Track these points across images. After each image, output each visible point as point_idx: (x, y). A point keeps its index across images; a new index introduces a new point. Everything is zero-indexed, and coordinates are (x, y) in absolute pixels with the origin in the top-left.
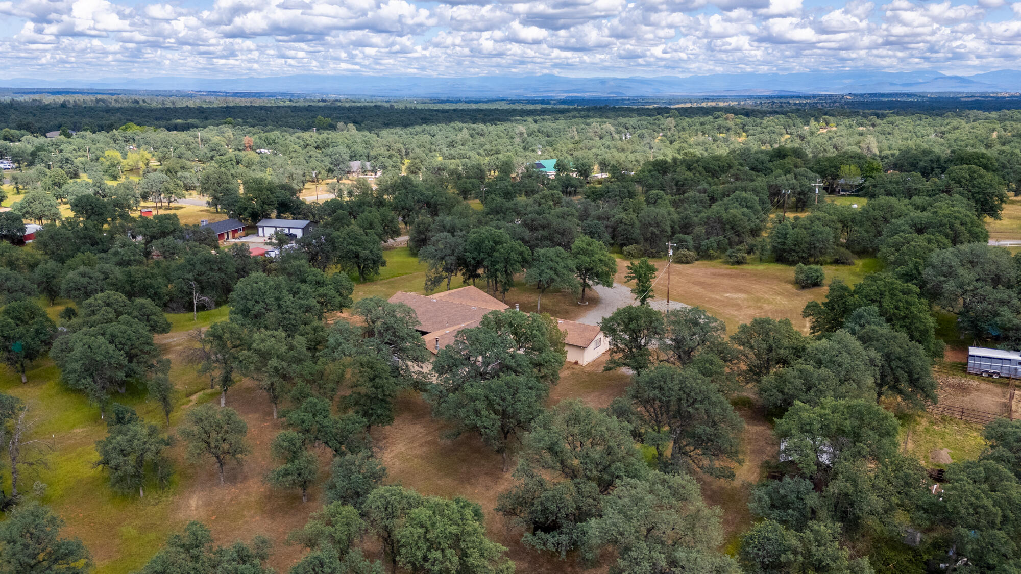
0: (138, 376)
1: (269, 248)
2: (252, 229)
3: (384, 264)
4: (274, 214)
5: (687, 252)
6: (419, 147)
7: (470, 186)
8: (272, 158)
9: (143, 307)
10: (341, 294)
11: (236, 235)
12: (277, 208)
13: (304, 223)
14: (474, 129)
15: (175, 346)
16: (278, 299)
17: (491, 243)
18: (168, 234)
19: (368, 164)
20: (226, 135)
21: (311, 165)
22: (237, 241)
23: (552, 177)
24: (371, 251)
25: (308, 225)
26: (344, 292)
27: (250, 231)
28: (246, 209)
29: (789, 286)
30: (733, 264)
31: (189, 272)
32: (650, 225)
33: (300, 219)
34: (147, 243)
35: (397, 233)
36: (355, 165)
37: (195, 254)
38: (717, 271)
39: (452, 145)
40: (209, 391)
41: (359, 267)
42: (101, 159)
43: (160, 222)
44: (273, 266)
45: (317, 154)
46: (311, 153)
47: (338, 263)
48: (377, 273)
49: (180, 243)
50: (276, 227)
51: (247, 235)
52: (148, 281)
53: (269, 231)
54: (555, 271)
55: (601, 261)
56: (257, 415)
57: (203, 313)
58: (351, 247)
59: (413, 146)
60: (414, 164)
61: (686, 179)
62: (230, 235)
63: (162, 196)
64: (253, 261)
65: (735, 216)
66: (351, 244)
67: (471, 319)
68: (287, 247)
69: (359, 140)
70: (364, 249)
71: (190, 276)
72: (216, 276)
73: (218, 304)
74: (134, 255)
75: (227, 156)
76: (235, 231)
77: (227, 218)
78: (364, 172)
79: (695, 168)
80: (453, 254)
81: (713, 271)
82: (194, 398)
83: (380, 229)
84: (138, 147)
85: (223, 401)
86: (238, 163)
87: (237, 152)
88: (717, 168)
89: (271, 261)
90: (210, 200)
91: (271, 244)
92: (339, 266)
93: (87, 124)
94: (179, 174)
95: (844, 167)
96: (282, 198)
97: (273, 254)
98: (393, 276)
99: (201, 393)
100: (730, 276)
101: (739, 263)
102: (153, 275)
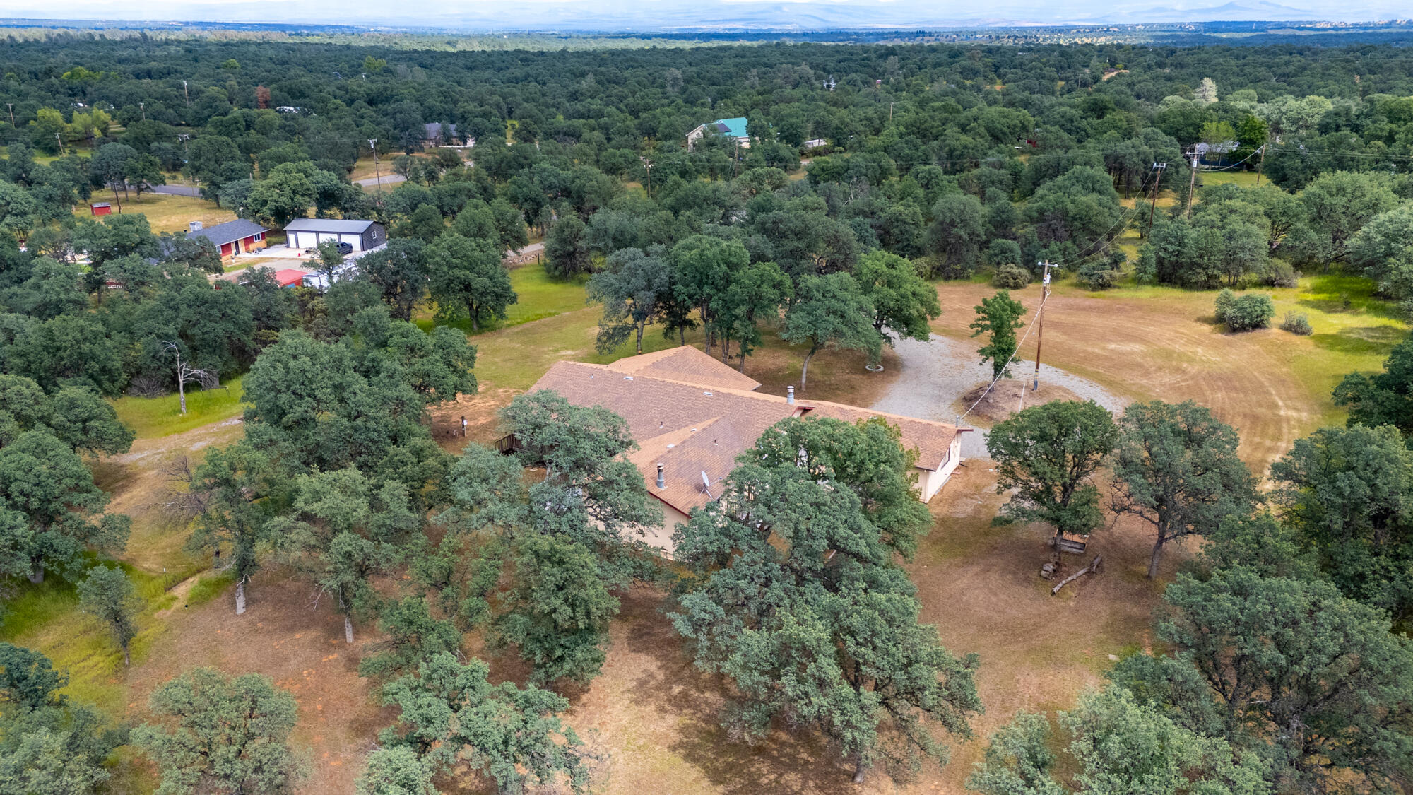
0: (62, 558)
1: (311, 271)
2: (277, 235)
3: (513, 300)
4: (312, 211)
5: (1015, 270)
6: (527, 100)
7: (621, 160)
8: (301, 119)
9: (72, 404)
10: (455, 371)
11: (252, 246)
12: (318, 201)
13: (362, 225)
14: (602, 73)
15: (144, 470)
16: (338, 388)
17: (724, 267)
18: (132, 249)
19: (453, 127)
20: (227, 84)
21: (363, 129)
22: (253, 256)
23: (746, 145)
24: (491, 278)
25: (369, 229)
26: (459, 364)
27: (273, 239)
28: (265, 203)
29: (1207, 328)
30: (1094, 289)
31: (167, 323)
32: (953, 224)
33: (356, 218)
34: (96, 264)
35: (521, 241)
36: (434, 128)
37: (179, 286)
38: (1071, 301)
39: (574, 97)
40: (210, 575)
41: (471, 306)
42: (32, 122)
43: (115, 228)
44: (318, 303)
45: (369, 111)
46: (363, 111)
47: (432, 300)
48: (503, 317)
49: (153, 264)
50: (317, 233)
51: (269, 245)
52: (86, 347)
53: (308, 241)
54: (842, 316)
55: (914, 294)
56: (312, 634)
57: (197, 395)
58: (457, 272)
59: (519, 99)
60: (525, 127)
61: (965, 147)
62: (242, 248)
63: (126, 181)
64: (282, 296)
65: (1089, 207)
66: (456, 266)
67: (707, 416)
68: (340, 269)
69: (434, 91)
70: (479, 275)
71: (171, 329)
72: (219, 329)
73: (225, 378)
74: (67, 291)
75: (230, 116)
76: (248, 241)
77: (235, 217)
78: (448, 140)
79: (973, 129)
80: (649, 288)
81: (1065, 301)
82: (182, 591)
83: (495, 236)
84: (91, 103)
85: (240, 602)
86: (248, 127)
87: (245, 110)
88: (1005, 129)
89: (315, 293)
90: (205, 186)
91: (311, 264)
92: (435, 305)
93: (11, 70)
94: (154, 145)
95: (1207, 126)
96: (325, 183)
97: (316, 282)
98: (528, 320)
99: (195, 580)
100: (1100, 311)
101: (1104, 286)
102: (96, 335)
